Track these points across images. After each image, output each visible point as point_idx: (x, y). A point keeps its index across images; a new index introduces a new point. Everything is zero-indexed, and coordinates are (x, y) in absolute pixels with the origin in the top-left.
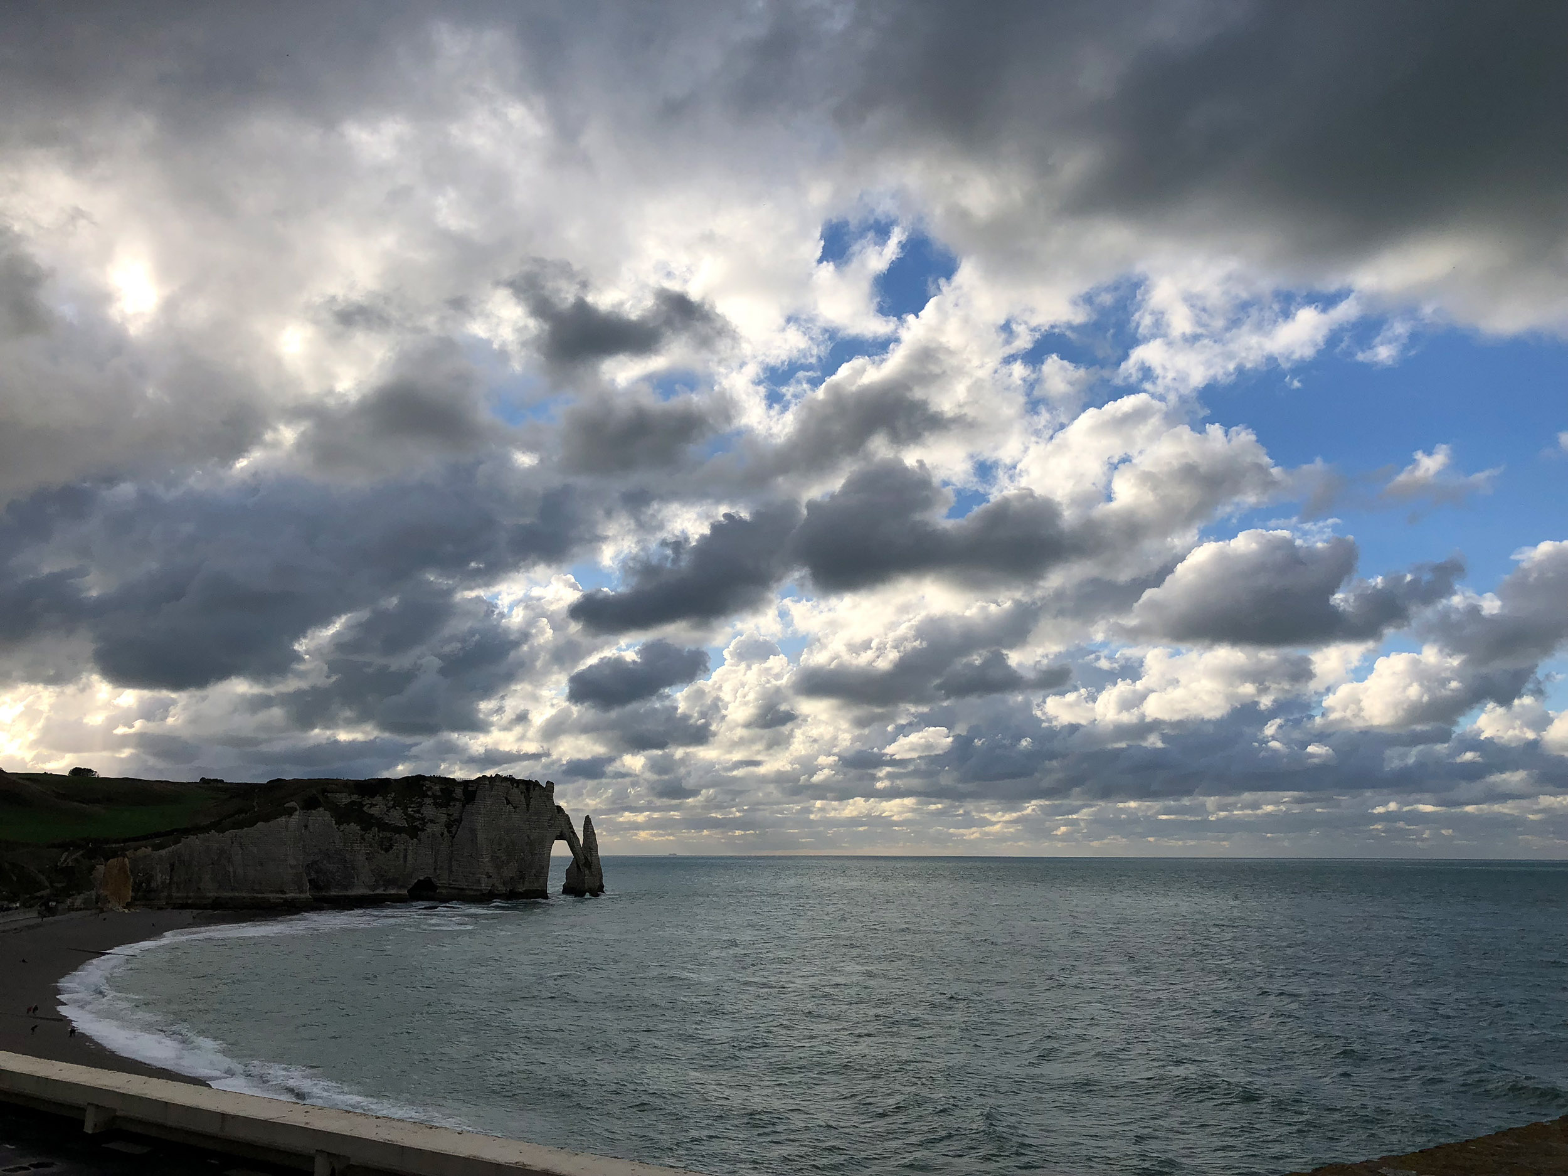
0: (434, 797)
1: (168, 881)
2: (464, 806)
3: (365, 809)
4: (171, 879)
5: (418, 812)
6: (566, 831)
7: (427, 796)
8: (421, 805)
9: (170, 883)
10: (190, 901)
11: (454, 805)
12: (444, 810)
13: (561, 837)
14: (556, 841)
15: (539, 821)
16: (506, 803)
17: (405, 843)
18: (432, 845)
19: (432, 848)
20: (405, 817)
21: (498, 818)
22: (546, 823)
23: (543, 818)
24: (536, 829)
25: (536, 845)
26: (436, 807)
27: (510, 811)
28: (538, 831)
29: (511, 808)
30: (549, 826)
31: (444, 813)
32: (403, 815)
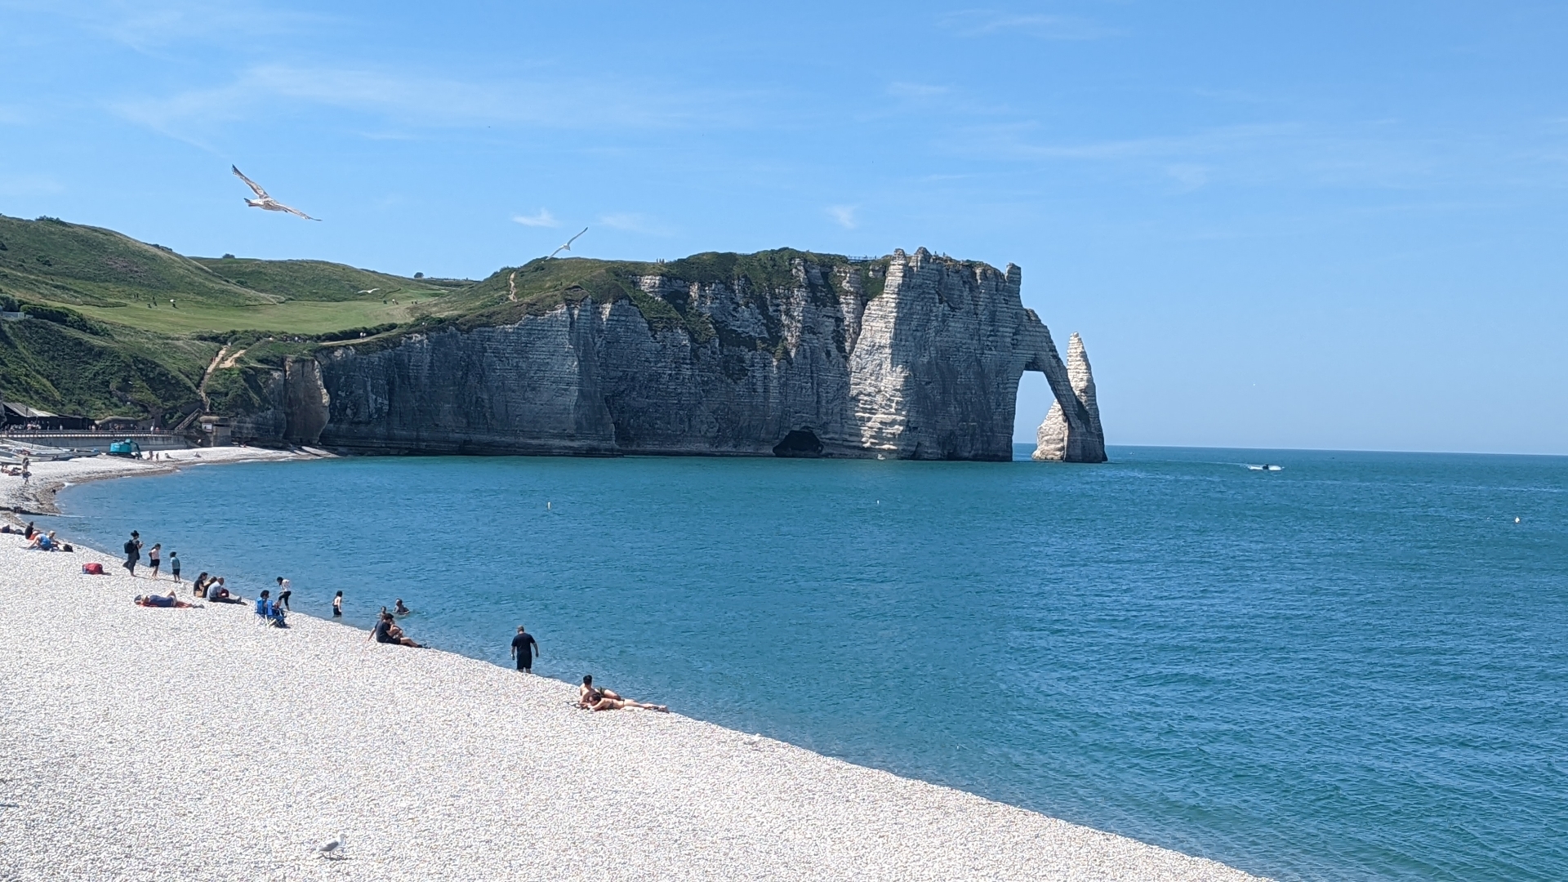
1: (386, 408)
2: (864, 305)
4: (390, 405)
5: (787, 312)
6: (1045, 356)
9: (389, 413)
10: (423, 445)
11: (847, 303)
12: (829, 311)
13: (1033, 366)
14: (1025, 372)
15: (996, 336)
16: (937, 301)
17: (765, 366)
18: (812, 373)
19: (812, 377)
20: (765, 321)
21: (924, 325)
22: (1009, 340)
23: (1005, 329)
24: (990, 349)
25: (992, 376)
26: (816, 305)
27: (944, 315)
28: (995, 353)
29: (946, 308)
30: (1013, 345)
31: (831, 317)
32: (760, 317)
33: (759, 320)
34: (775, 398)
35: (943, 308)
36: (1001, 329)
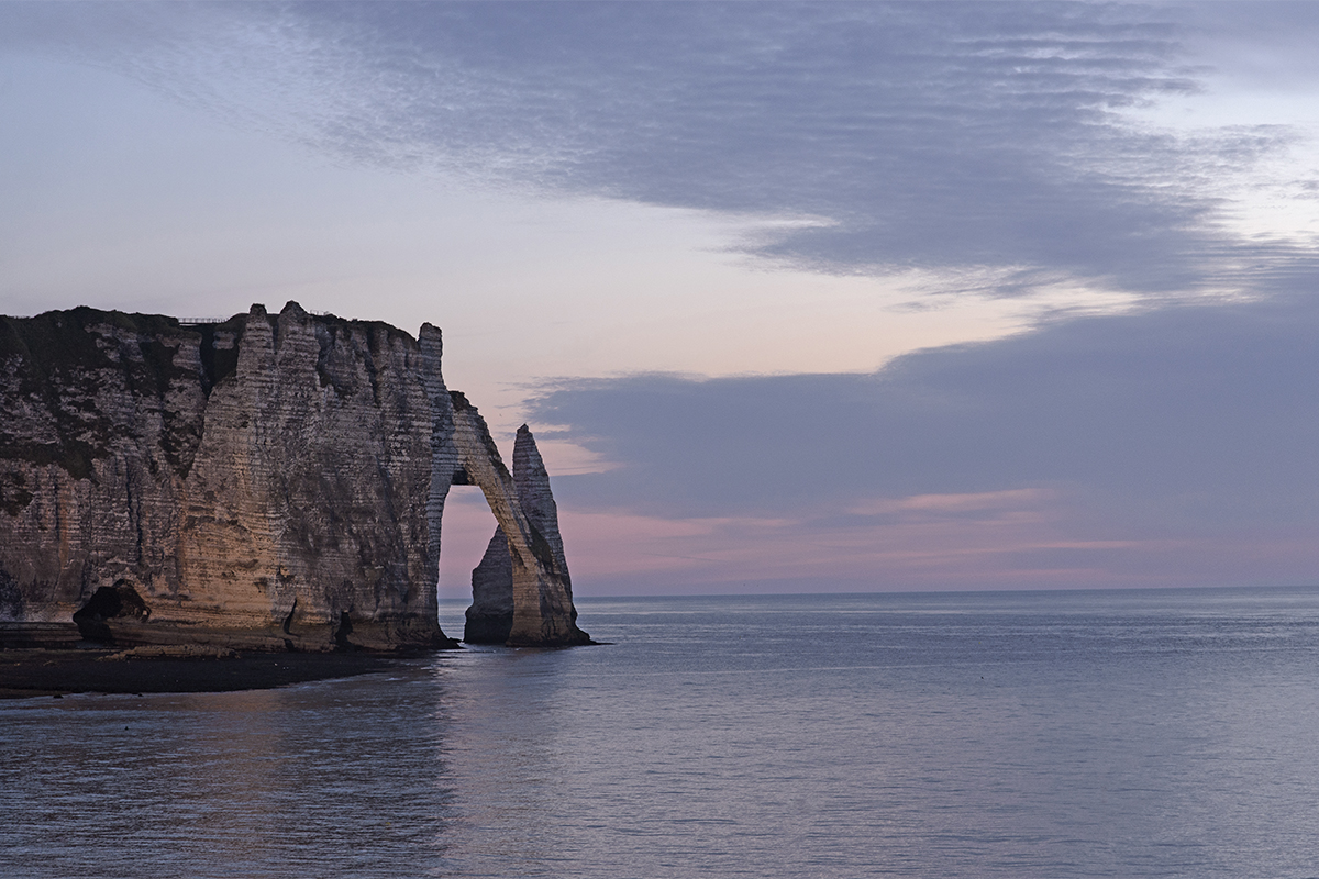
0: (125, 366)
2: (207, 391)
6: (480, 460)
7: (109, 364)
8: (92, 387)
11: (181, 389)
12: (151, 402)
13: (462, 478)
14: (452, 488)
15: (408, 433)
16: (318, 382)
17: (57, 488)
18: (129, 497)
19: (130, 502)
20: (54, 420)
21: (300, 418)
22: (428, 439)
23: (420, 423)
24: (400, 454)
25: (404, 493)
26: (133, 394)
27: (329, 403)
28: (408, 459)
29: (332, 393)
30: (434, 446)
31: (156, 410)
32: (49, 415)
33: (47, 419)
34: (74, 537)
35: (326, 394)
36: (415, 423)
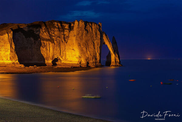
0: (59, 28)
2: (70, 32)
3: (35, 32)
5: (54, 33)
7: (56, 28)
11: (66, 31)
12: (62, 33)
15: (97, 37)
16: (85, 30)
17: (49, 45)
19: (59, 46)
21: (82, 35)
24: (96, 40)
25: (96, 46)
26: (60, 32)
27: (86, 33)
32: (48, 35)
34: (51, 51)
